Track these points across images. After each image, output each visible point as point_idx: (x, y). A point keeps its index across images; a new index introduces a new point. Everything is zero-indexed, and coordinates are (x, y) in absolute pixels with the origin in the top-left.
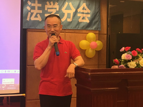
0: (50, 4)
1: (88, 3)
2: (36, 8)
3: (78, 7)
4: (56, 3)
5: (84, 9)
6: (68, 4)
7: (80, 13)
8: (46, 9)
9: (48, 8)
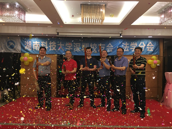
0: (133, 43)
1: (152, 42)
2: (126, 46)
3: (147, 44)
4: (136, 43)
5: (150, 44)
6: (142, 43)
7: (148, 46)
8: (131, 46)
9: (132, 45)
